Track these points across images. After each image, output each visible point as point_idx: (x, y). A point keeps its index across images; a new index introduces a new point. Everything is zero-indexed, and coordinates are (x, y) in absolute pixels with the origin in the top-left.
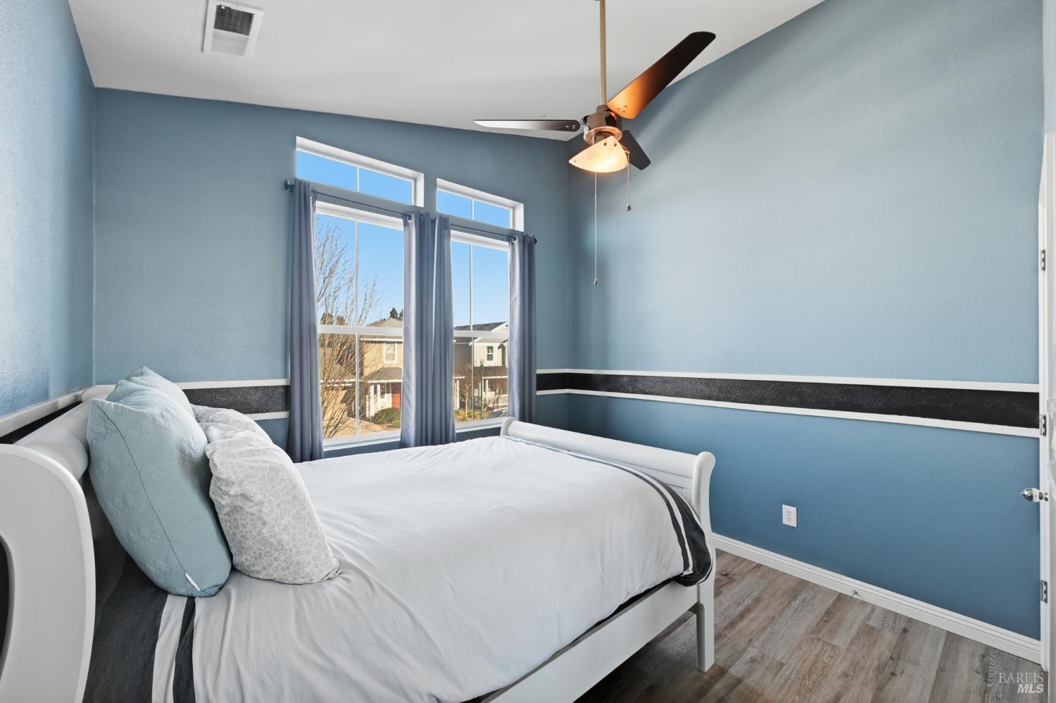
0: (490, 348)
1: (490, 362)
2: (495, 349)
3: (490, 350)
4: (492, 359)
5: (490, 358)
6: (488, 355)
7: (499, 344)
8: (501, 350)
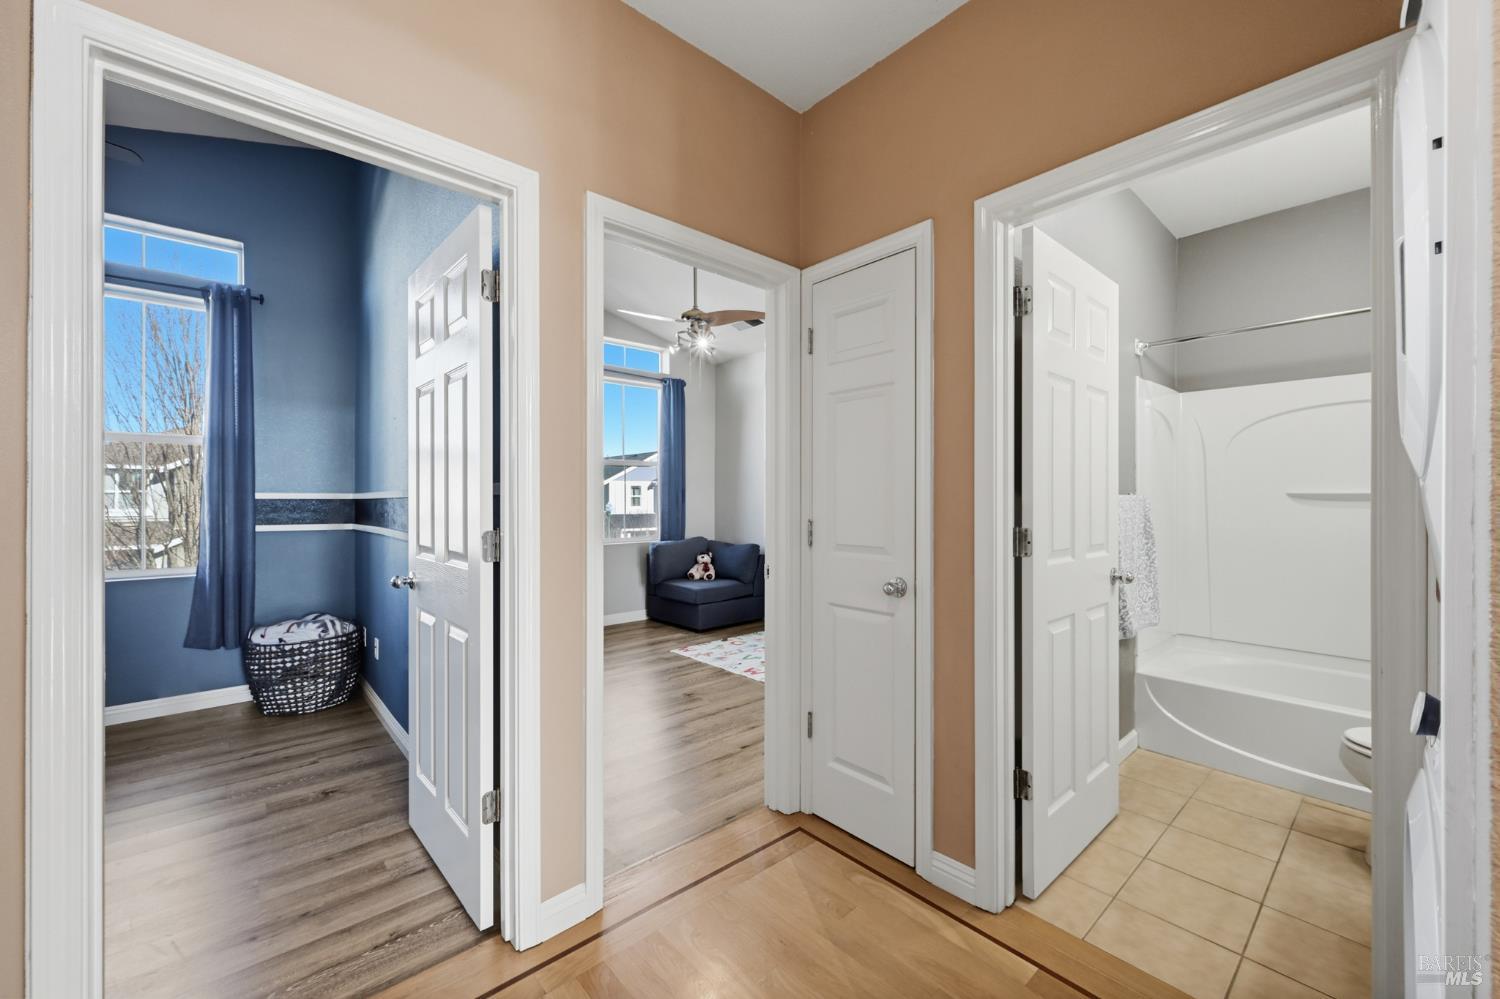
0: (636, 489)
1: (636, 507)
2: (644, 489)
3: (636, 491)
4: (639, 504)
5: (636, 501)
6: (634, 499)
7: (649, 483)
8: (652, 491)
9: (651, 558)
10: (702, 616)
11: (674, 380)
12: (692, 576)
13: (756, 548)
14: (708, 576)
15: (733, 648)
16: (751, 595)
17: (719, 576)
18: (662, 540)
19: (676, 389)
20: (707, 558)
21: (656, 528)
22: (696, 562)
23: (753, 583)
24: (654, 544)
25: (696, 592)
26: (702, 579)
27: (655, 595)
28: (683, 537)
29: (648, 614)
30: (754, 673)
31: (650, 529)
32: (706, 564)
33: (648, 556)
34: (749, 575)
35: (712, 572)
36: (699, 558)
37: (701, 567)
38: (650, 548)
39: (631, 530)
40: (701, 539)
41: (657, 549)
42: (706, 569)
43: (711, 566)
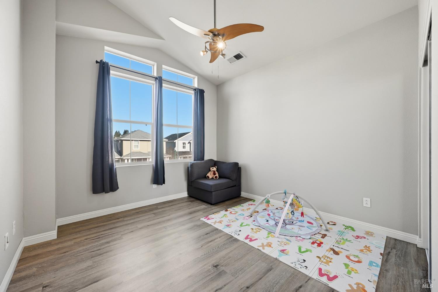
9: (190, 169)
10: (214, 197)
11: (200, 90)
12: (208, 177)
13: (237, 164)
14: (215, 177)
15: (232, 217)
16: (235, 186)
17: (220, 177)
18: (194, 161)
19: (200, 94)
20: (215, 169)
21: (192, 156)
22: (210, 170)
23: (236, 180)
24: (191, 163)
25: (211, 186)
26: (213, 178)
27: (192, 186)
28: (203, 160)
29: (188, 194)
30: (251, 240)
31: (189, 156)
32: (214, 171)
33: (188, 168)
34: (234, 177)
35: (217, 175)
36: (211, 169)
37: (212, 173)
38: (189, 164)
39: (183, 156)
40: (211, 160)
41: (192, 165)
42: (214, 174)
43: (216, 172)
